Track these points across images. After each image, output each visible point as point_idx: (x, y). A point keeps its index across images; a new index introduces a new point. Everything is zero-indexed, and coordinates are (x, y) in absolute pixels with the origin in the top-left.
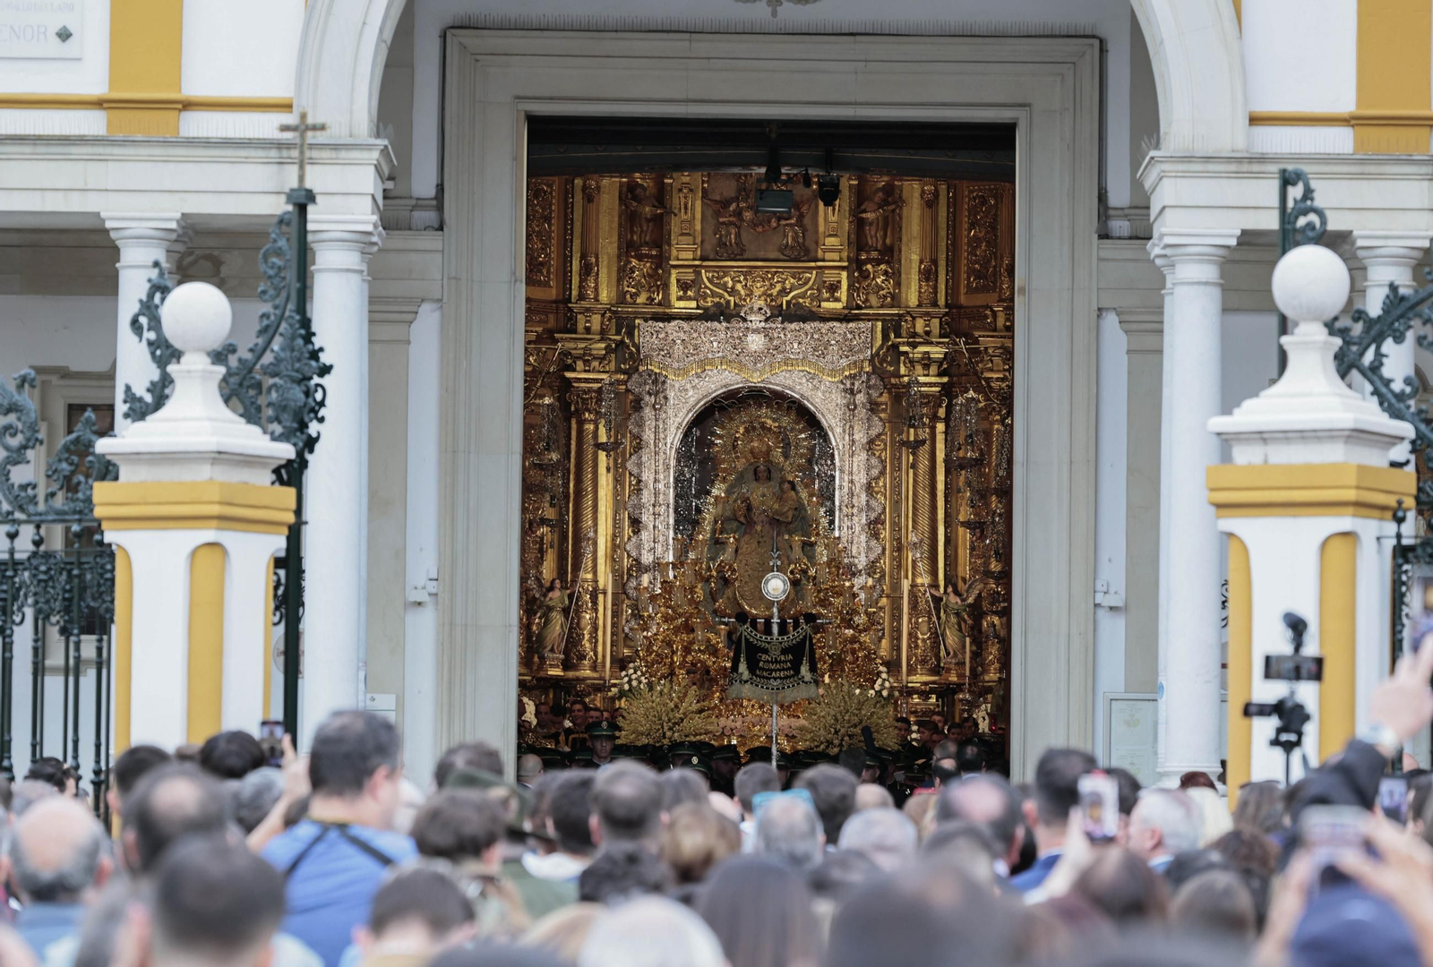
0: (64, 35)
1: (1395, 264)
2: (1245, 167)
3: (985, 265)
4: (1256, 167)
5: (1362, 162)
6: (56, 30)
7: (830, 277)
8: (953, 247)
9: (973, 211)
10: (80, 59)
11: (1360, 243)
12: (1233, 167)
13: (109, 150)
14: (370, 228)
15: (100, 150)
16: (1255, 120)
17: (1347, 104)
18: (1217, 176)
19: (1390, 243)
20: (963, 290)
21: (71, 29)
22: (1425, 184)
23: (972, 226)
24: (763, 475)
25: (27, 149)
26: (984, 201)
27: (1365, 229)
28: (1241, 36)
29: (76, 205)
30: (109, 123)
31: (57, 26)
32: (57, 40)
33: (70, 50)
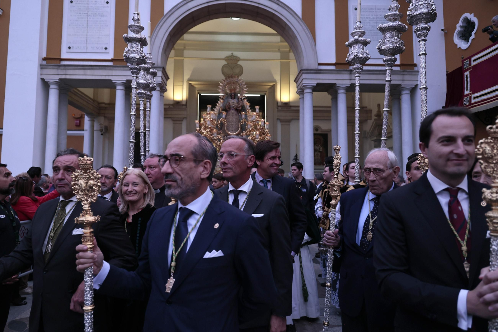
0: (106, 48)
1: (343, 89)
2: (318, 72)
4: (319, 72)
5: (337, 71)
10: (109, 53)
11: (337, 85)
12: (315, 72)
13: (113, 68)
14: (161, 82)
15: (111, 68)
16: (320, 64)
17: (334, 61)
18: (312, 73)
19: (343, 85)
21: (107, 47)
22: (349, 75)
24: (233, 96)
25: (98, 68)
27: (338, 82)
28: (316, 49)
29: (107, 78)
30: (114, 64)
31: (105, 47)
32: (105, 49)
33: (107, 51)
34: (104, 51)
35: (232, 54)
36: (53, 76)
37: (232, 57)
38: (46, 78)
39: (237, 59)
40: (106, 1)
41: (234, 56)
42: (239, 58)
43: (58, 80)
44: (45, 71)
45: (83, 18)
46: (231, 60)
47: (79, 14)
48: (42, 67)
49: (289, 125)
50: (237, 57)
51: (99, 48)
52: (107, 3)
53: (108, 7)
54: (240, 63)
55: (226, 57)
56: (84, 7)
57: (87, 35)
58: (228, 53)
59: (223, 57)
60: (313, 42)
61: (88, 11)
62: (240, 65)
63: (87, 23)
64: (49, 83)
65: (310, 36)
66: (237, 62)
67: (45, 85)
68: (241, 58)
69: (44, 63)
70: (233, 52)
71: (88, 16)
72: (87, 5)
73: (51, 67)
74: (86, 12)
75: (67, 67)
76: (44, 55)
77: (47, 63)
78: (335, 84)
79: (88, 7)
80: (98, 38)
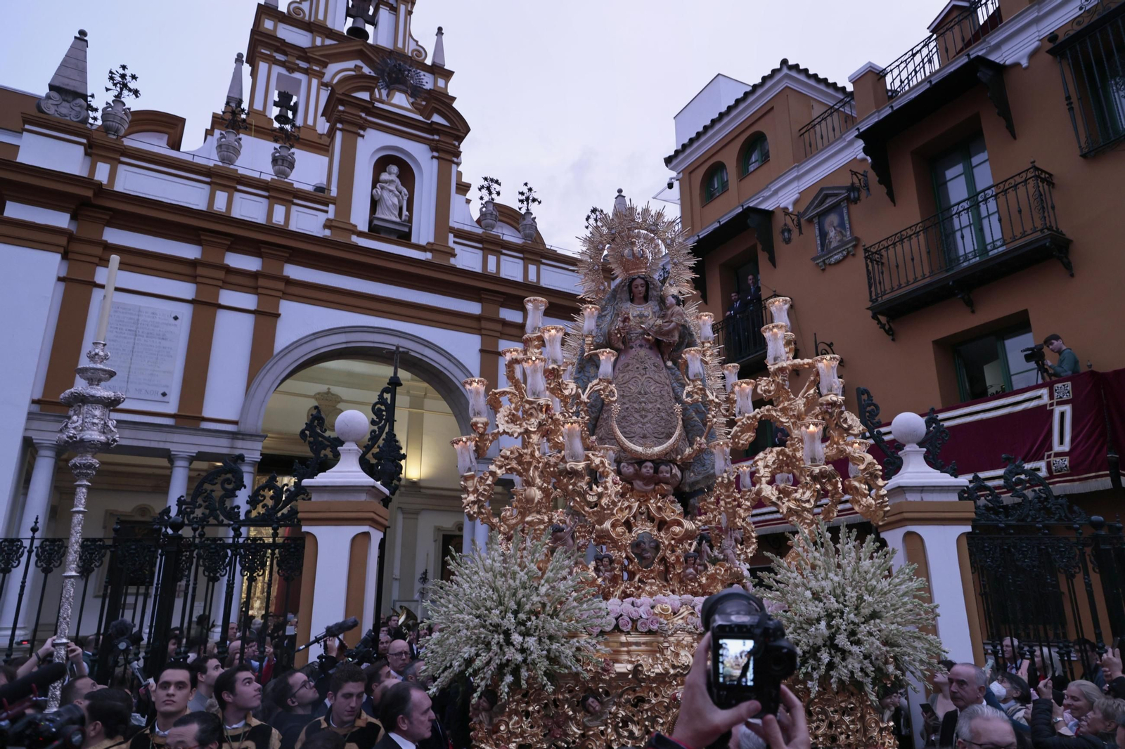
0: (164, 394)
10: (169, 402)
13: (174, 429)
15: (171, 429)
21: (167, 392)
25: (147, 427)
29: (161, 445)
30: (176, 423)
31: (162, 392)
32: (161, 396)
33: (165, 399)
34: (160, 398)
35: (329, 389)
36: (48, 434)
37: (329, 395)
38: (37, 437)
39: (336, 399)
40: (173, 315)
41: (333, 395)
42: (340, 397)
43: (55, 442)
44: (35, 425)
45: (125, 338)
46: (326, 399)
47: (118, 330)
48: (31, 416)
49: (417, 519)
50: (337, 396)
51: (152, 393)
52: (176, 318)
53: (176, 325)
54: (341, 406)
55: (319, 394)
56: (131, 319)
57: (130, 368)
58: (322, 388)
59: (313, 394)
61: (137, 328)
63: (133, 348)
64: (36, 446)
66: (336, 405)
67: (29, 448)
68: (344, 398)
69: (36, 408)
70: (331, 387)
71: (136, 335)
72: (136, 317)
73: (52, 418)
74: (134, 329)
76: (38, 396)
77: (39, 410)
79: (138, 320)
80: (152, 374)
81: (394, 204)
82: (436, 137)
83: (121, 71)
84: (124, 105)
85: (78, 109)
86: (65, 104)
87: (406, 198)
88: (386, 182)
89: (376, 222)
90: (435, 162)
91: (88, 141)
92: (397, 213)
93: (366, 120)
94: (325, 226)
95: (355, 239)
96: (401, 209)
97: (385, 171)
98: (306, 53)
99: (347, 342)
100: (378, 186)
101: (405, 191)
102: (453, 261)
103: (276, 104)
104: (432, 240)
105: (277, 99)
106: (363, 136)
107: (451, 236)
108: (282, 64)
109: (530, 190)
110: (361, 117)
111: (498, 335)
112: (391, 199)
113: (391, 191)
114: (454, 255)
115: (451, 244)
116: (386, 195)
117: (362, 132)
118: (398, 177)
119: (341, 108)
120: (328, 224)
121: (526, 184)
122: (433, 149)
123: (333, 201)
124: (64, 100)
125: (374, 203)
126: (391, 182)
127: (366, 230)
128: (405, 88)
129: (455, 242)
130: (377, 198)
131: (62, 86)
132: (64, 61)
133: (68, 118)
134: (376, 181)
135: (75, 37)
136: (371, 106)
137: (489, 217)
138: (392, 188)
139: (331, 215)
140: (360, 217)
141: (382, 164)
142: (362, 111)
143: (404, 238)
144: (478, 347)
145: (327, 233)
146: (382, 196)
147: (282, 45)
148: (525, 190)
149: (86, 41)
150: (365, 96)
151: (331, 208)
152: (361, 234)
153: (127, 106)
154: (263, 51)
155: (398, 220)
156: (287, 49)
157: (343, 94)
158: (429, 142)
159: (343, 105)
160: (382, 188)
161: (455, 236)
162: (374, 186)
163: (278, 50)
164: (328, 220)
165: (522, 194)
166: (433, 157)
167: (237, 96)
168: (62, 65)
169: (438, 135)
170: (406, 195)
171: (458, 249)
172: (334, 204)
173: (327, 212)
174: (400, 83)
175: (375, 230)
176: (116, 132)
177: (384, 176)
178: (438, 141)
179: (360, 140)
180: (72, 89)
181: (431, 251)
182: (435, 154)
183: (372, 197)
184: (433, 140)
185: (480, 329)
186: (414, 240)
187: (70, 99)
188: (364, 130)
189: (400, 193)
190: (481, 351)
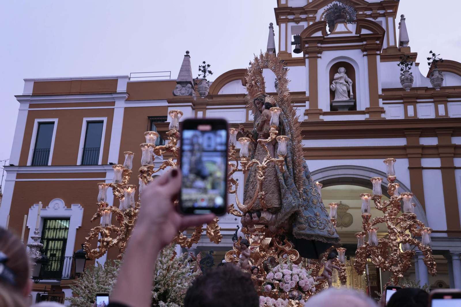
1: (458, 256)
3: (357, 283)
5: (449, 238)
6: (235, 218)
7: (338, 285)
8: (353, 281)
9: (355, 277)
10: (238, 223)
11: (451, 252)
17: (445, 229)
20: (354, 286)
21: (237, 218)
23: (355, 279)
26: (356, 276)
27: (451, 250)
28: (426, 218)
32: (235, 220)
34: (234, 221)
35: (341, 202)
37: (341, 206)
39: (347, 208)
41: (343, 205)
42: (348, 206)
43: (196, 248)
46: (340, 209)
50: (346, 206)
51: (230, 219)
54: (349, 211)
60: (423, 212)
62: (349, 214)
65: (419, 206)
66: (346, 211)
68: (350, 206)
70: (341, 200)
75: (204, 237)
77: (187, 234)
78: (448, 251)
81: (344, 91)
82: (365, 43)
83: (203, 65)
84: (207, 80)
85: (188, 89)
86: (184, 88)
87: (351, 85)
88: (338, 79)
89: (334, 104)
90: (366, 58)
91: (193, 103)
92: (346, 95)
93: (321, 47)
94: (305, 114)
95: (322, 117)
96: (349, 92)
97: (337, 72)
98: (304, 9)
99: (323, 178)
100: (333, 83)
101: (350, 80)
102: (383, 116)
103: (293, 43)
104: (368, 106)
105: (293, 40)
106: (320, 57)
107: (381, 101)
108: (293, 20)
109: (434, 55)
110: (318, 47)
111: (420, 156)
112: (342, 88)
113: (341, 83)
114: (384, 112)
115: (381, 105)
116: (338, 86)
117: (319, 55)
118: (346, 73)
119: (307, 46)
120: (306, 113)
121: (431, 52)
122: (363, 51)
123: (308, 99)
124: (183, 87)
125: (333, 93)
126: (341, 78)
127: (328, 110)
128: (343, 20)
129: (383, 103)
130: (333, 90)
131: (181, 81)
132: (181, 68)
133: (185, 95)
134: (332, 80)
135: (185, 56)
136: (322, 39)
137: (405, 81)
138: (342, 81)
139: (307, 107)
140: (324, 104)
141: (334, 69)
142: (318, 43)
143: (352, 109)
144: (407, 166)
145: (306, 118)
146: (336, 87)
147: (291, 10)
148: (430, 56)
149: (189, 56)
150: (319, 34)
151: (307, 103)
152: (325, 114)
153: (208, 81)
154: (282, 17)
155: (348, 99)
156: (294, 11)
157: (307, 38)
158: (360, 47)
159: (307, 43)
160: (336, 83)
161: (383, 100)
162: (331, 83)
163: (290, 14)
164: (306, 110)
165: (429, 59)
166: (364, 55)
167: (272, 47)
168: (181, 71)
169: (365, 41)
170: (351, 83)
171: (386, 107)
172: (308, 100)
173: (305, 106)
174: (340, 18)
175: (334, 109)
176: (204, 95)
177: (337, 76)
178: (366, 45)
179: (319, 60)
180: (185, 80)
181: (368, 113)
182: (365, 53)
183: (331, 90)
184: (362, 45)
185: (407, 155)
186: (358, 109)
187: (185, 85)
188: (321, 53)
189: (347, 82)
190: (409, 168)
